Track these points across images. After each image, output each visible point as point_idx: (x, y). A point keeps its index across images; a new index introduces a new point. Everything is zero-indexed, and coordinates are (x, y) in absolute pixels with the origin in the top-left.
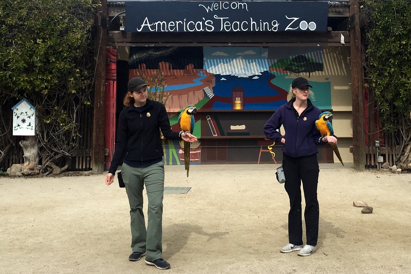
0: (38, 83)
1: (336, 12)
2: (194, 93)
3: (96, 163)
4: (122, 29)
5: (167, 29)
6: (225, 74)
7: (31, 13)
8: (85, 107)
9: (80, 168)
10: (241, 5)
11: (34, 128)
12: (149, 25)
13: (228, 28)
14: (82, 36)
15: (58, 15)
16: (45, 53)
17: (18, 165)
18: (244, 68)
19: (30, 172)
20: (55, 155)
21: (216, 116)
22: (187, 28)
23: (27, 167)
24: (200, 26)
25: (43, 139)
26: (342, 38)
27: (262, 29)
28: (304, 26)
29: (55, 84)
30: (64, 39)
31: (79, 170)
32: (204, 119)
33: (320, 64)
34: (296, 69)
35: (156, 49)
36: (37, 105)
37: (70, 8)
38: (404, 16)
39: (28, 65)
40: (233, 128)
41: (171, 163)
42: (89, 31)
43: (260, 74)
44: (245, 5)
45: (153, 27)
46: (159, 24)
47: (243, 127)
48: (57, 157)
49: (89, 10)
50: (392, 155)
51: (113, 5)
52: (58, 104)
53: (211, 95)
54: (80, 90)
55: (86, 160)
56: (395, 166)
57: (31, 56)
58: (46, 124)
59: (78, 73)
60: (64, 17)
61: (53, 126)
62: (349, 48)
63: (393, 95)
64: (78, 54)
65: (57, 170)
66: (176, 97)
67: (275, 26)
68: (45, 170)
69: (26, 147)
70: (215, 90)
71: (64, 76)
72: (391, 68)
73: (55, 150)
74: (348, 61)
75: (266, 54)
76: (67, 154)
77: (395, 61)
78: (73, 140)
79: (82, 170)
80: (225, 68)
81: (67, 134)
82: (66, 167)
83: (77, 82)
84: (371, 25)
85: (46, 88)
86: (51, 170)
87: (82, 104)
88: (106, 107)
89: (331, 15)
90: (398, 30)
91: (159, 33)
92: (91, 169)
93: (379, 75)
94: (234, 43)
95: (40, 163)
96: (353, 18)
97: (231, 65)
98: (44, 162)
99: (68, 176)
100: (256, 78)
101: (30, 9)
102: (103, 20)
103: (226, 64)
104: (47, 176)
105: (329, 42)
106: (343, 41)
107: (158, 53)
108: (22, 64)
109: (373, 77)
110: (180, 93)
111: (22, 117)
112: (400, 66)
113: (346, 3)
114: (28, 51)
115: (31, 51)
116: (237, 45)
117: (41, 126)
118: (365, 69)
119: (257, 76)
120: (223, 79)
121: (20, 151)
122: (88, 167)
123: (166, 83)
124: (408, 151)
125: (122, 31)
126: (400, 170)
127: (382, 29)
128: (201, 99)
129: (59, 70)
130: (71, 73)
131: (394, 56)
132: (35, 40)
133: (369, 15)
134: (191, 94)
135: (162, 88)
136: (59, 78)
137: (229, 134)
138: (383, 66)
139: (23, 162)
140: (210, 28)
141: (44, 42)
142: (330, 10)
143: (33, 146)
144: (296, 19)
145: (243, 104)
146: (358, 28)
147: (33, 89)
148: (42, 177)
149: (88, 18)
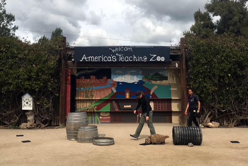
0: (34, 85)
1: (174, 52)
2: (107, 90)
3: (61, 122)
4: (73, 60)
5: (94, 60)
6: (121, 81)
7: (30, 52)
8: (56, 97)
9: (54, 125)
10: (129, 49)
11: (32, 106)
12: (86, 58)
13: (123, 60)
14: (54, 63)
15: (43, 53)
16: (37, 71)
17: (25, 123)
18: (130, 79)
19: (30, 127)
20: (42, 119)
21: (117, 101)
22: (103, 59)
23: (29, 125)
24: (109, 59)
25: (36, 112)
26: (177, 64)
27: (139, 60)
28: (159, 59)
29: (42, 86)
30: (45, 65)
31: (53, 126)
32: (111, 103)
33: (166, 77)
34: (155, 79)
35: (89, 69)
36: (33, 96)
37: (48, 50)
38: (206, 54)
39: (29, 77)
40: (125, 106)
41: (96, 123)
42: (57, 61)
43: (138, 81)
44: (131, 49)
45: (88, 59)
46: (90, 58)
47: (130, 106)
48: (43, 120)
49: (57, 51)
50: (200, 119)
51: (68, 49)
52: (43, 95)
53: (115, 91)
54: (54, 89)
55: (57, 121)
56: (201, 125)
57: (30, 73)
58: (37, 105)
59: (52, 81)
60: (46, 54)
61: (41, 106)
62: (180, 69)
63: (200, 92)
64: (52, 72)
65: (43, 126)
66: (98, 92)
67: (145, 59)
68: (37, 126)
69: (29, 115)
70: (117, 89)
71: (46, 82)
72: (200, 79)
73: (42, 116)
74: (179, 75)
75: (141, 72)
76: (48, 118)
77: (201, 75)
78: (50, 112)
79: (55, 126)
80: (121, 79)
81: (48, 109)
82: (47, 125)
83: (52, 85)
84: (191, 59)
85: (38, 87)
86: (40, 126)
87: (55, 95)
88: (66, 97)
89: (171, 54)
90: (203, 61)
91: (90, 62)
92: (59, 126)
93: (194, 82)
95: (35, 122)
96: (182, 55)
97: (124, 77)
98: (37, 122)
99: (48, 128)
100: (136, 83)
101: (30, 50)
102: (64, 56)
103: (122, 77)
104: (38, 128)
105: (171, 67)
106: (177, 66)
107: (90, 71)
108: (26, 76)
109: (191, 83)
110: (100, 90)
111: (26, 101)
112: (204, 78)
113: (179, 48)
114: (29, 70)
115: (30, 70)
116: (127, 68)
117: (35, 105)
118: (187, 79)
119: (137, 82)
120: (120, 84)
121: (26, 117)
122: (57, 124)
123: (94, 85)
124: (207, 118)
125: (73, 61)
126: (203, 126)
127: (195, 61)
128: (110, 93)
129: (44, 79)
130: (49, 81)
131: (201, 73)
132: (32, 65)
133: (190, 54)
134: (105, 90)
135: (92, 88)
136: (43, 83)
137: (123, 109)
138: (196, 78)
139: (27, 122)
140: (115, 60)
141: (36, 66)
142: (171, 52)
143: (31, 115)
144: (155, 55)
145: (130, 96)
146: (184, 60)
147: (32, 88)
148: (36, 129)
149: (57, 54)
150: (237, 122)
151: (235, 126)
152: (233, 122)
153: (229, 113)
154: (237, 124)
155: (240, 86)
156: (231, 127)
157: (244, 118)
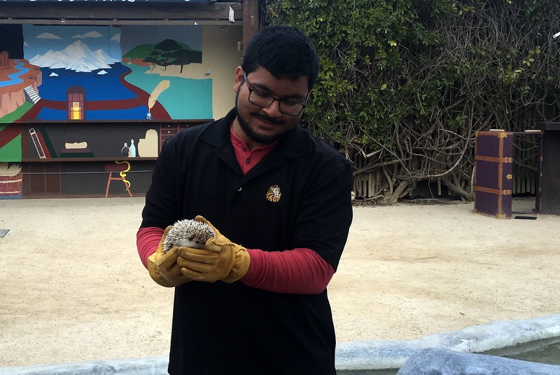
2: (10, 95)
6: (55, 67)
18: (85, 59)
26: (232, 13)
32: (26, 134)
33: (196, 52)
34: (161, 60)
40: (68, 146)
43: (109, 67)
47: (84, 145)
53: (36, 98)
62: (241, 27)
74: (239, 48)
80: (56, 59)
94: (69, 19)
97: (65, 55)
103: (57, 52)
105: (212, 19)
106: (232, 18)
116: (74, 22)
128: (21, 103)
134: (6, 96)
137: (63, 155)
145: (84, 111)
150: (407, 187)
151: (400, 200)
152: (395, 188)
153: (384, 161)
154: (405, 194)
155: (423, 78)
156: (389, 204)
157: (429, 176)
